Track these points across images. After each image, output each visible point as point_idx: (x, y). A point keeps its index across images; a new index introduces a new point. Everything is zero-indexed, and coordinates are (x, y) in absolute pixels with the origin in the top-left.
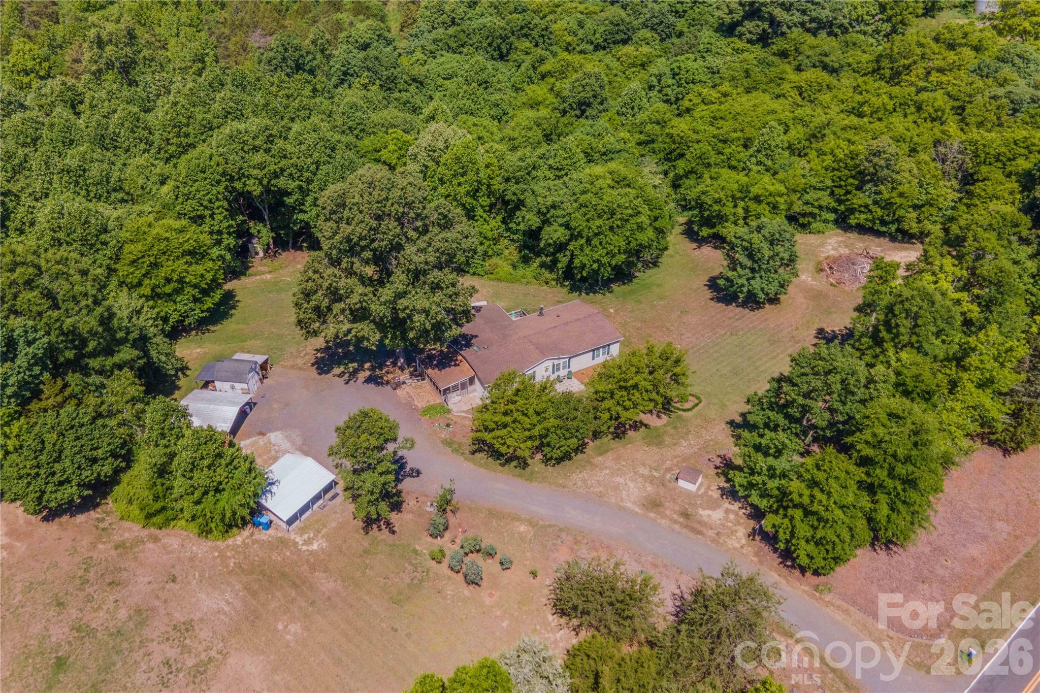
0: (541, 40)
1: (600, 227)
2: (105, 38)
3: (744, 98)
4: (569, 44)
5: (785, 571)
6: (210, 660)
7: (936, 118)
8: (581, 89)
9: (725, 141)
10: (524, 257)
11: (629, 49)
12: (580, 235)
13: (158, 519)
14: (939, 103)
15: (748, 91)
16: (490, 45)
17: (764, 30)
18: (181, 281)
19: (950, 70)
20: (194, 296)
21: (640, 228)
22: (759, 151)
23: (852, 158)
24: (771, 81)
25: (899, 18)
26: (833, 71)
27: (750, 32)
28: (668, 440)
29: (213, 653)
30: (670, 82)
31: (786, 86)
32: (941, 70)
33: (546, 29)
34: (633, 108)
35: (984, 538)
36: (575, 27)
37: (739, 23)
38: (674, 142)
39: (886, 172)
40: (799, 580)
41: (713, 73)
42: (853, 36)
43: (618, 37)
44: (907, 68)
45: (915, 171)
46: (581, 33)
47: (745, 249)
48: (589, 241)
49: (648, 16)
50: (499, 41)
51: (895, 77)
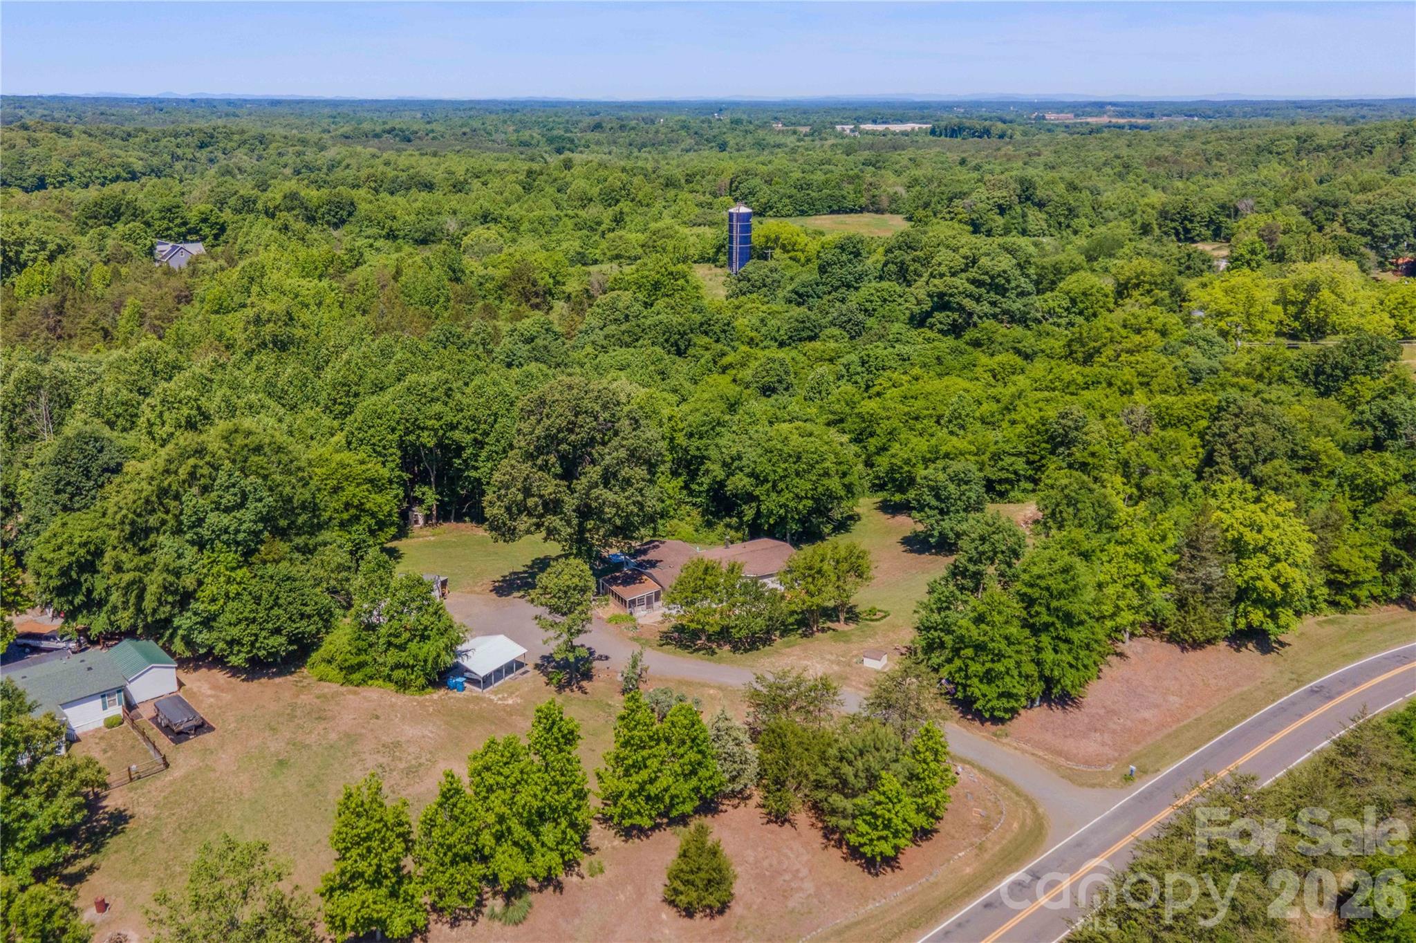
0: (723, 336)
1: (786, 470)
2: (264, 316)
3: (937, 382)
4: (752, 339)
5: (965, 722)
6: (420, 765)
7: (1126, 392)
8: (764, 373)
9: (917, 418)
10: (708, 521)
11: (817, 344)
12: (766, 481)
13: (357, 676)
14: (1127, 377)
15: (940, 375)
16: (667, 341)
17: (954, 320)
18: (360, 507)
19: (1138, 351)
20: (369, 526)
21: (826, 474)
22: (950, 421)
23: (1044, 425)
24: (965, 368)
25: (1091, 311)
26: (1027, 357)
27: (941, 323)
28: (854, 639)
29: (423, 760)
30: (859, 369)
31: (979, 370)
32: (1130, 352)
33: (728, 324)
34: (820, 392)
35: (1157, 706)
36: (758, 324)
37: (929, 314)
38: (864, 421)
39: (1075, 433)
40: (977, 728)
41: (904, 360)
42: (1046, 326)
43: (804, 334)
44: (1098, 351)
45: (1104, 432)
46: (763, 330)
47: (931, 489)
48: (774, 486)
49: (835, 314)
50: (677, 337)
51: (1088, 359)
